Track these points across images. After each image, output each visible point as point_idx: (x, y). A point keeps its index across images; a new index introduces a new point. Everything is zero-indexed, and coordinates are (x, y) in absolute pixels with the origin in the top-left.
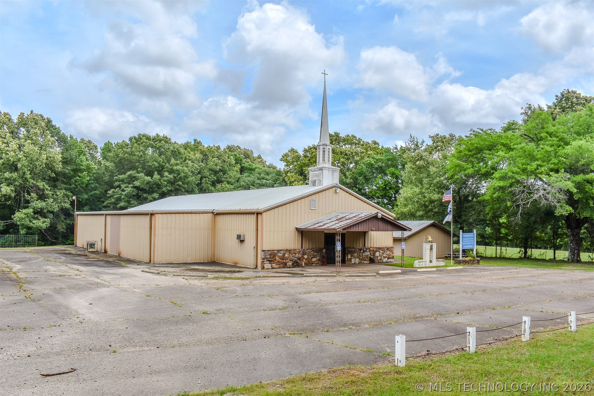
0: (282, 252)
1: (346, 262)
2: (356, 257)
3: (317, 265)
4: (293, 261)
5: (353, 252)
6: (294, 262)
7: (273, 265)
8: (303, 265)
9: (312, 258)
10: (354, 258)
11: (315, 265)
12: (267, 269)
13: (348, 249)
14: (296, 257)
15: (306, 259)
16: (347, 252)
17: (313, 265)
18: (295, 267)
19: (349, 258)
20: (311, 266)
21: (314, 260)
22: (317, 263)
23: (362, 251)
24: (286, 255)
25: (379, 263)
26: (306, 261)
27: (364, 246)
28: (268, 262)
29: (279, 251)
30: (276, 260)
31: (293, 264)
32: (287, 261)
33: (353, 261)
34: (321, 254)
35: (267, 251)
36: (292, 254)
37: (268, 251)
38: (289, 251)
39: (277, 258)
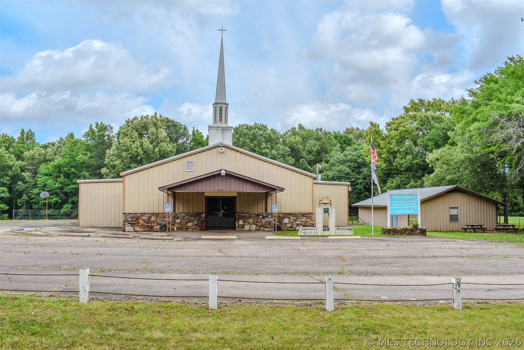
0: (147, 215)
1: (237, 228)
2: (252, 223)
3: (194, 230)
4: (161, 225)
5: (246, 217)
6: (163, 226)
7: (136, 228)
8: (175, 229)
9: (187, 223)
10: (249, 224)
11: (191, 230)
12: (129, 232)
13: (239, 214)
14: (165, 220)
15: (178, 224)
16: (237, 217)
17: (189, 230)
18: (164, 231)
19: (240, 224)
20: (187, 231)
21: (189, 224)
22: (194, 228)
23: (261, 217)
24: (152, 219)
25: (288, 231)
26: (179, 226)
27: (266, 210)
28: (130, 225)
29: (143, 214)
30: (139, 223)
31: (161, 228)
32: (153, 225)
33: (247, 227)
34: (199, 219)
35: (128, 214)
36: (160, 218)
37: (130, 214)
38: (157, 215)
39: (141, 222)
